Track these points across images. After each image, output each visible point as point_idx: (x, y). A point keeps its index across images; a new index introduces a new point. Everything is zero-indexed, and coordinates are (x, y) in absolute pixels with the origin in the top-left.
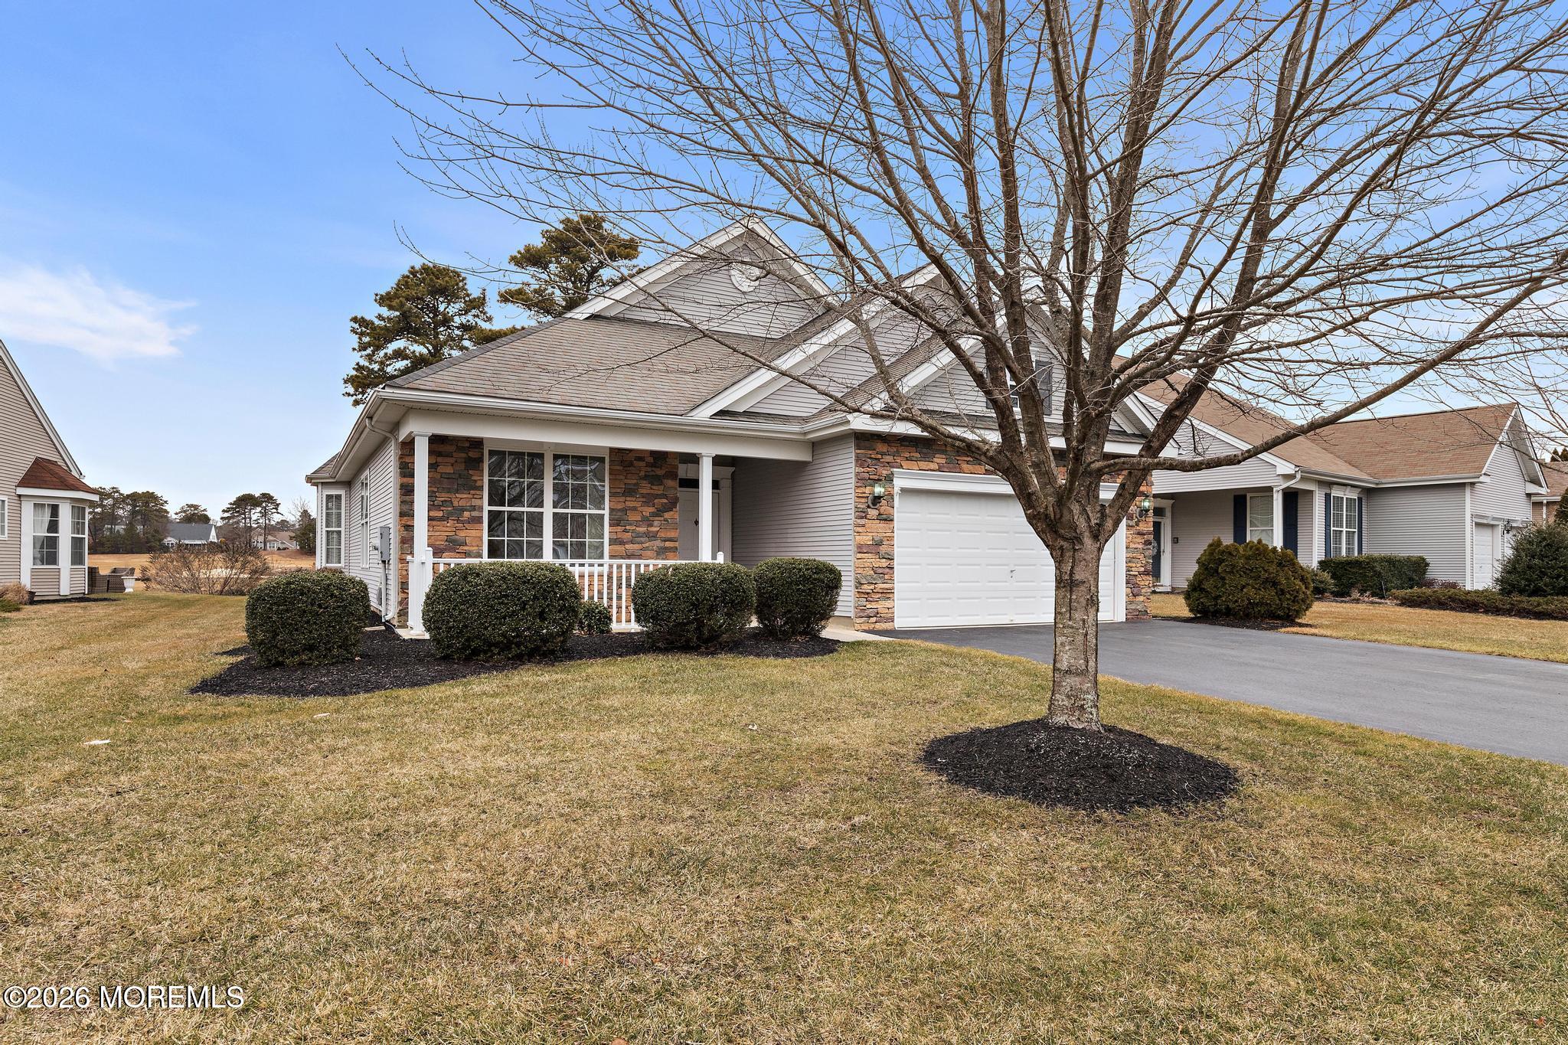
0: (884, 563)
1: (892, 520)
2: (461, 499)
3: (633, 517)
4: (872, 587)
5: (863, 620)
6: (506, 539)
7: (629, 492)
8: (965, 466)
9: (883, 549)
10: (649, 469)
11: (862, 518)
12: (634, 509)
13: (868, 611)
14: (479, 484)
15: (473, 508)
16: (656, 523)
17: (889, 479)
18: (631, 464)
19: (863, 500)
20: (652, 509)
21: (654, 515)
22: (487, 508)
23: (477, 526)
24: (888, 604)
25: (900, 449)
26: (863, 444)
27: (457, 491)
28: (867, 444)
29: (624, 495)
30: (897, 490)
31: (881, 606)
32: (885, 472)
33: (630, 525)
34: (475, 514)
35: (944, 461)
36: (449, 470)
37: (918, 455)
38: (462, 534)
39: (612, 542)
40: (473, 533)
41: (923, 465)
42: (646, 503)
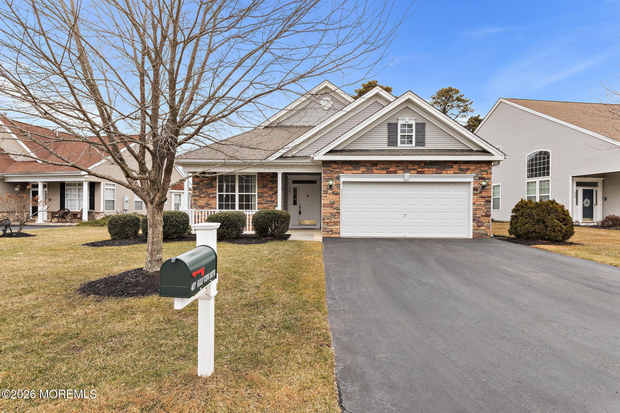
0: (335, 211)
1: (339, 194)
2: (210, 191)
3: (266, 195)
4: (330, 220)
5: (325, 233)
6: (224, 203)
7: (264, 186)
8: (375, 171)
9: (335, 206)
10: (271, 178)
11: (325, 194)
12: (266, 192)
13: (327, 230)
14: (215, 186)
15: (214, 194)
16: (274, 197)
17: (338, 178)
18: (265, 177)
19: (326, 187)
20: (272, 192)
21: (273, 194)
22: (218, 193)
23: (215, 199)
24: (337, 227)
25: (343, 166)
26: (325, 165)
27: (209, 188)
28: (327, 165)
29: (262, 187)
30: (341, 182)
31: (334, 228)
32: (335, 176)
33: (265, 198)
34: (214, 195)
35: (365, 170)
36: (206, 182)
37: (352, 168)
38: (210, 202)
39: (258, 204)
40: (213, 201)
41: (354, 172)
42: (270, 190)
